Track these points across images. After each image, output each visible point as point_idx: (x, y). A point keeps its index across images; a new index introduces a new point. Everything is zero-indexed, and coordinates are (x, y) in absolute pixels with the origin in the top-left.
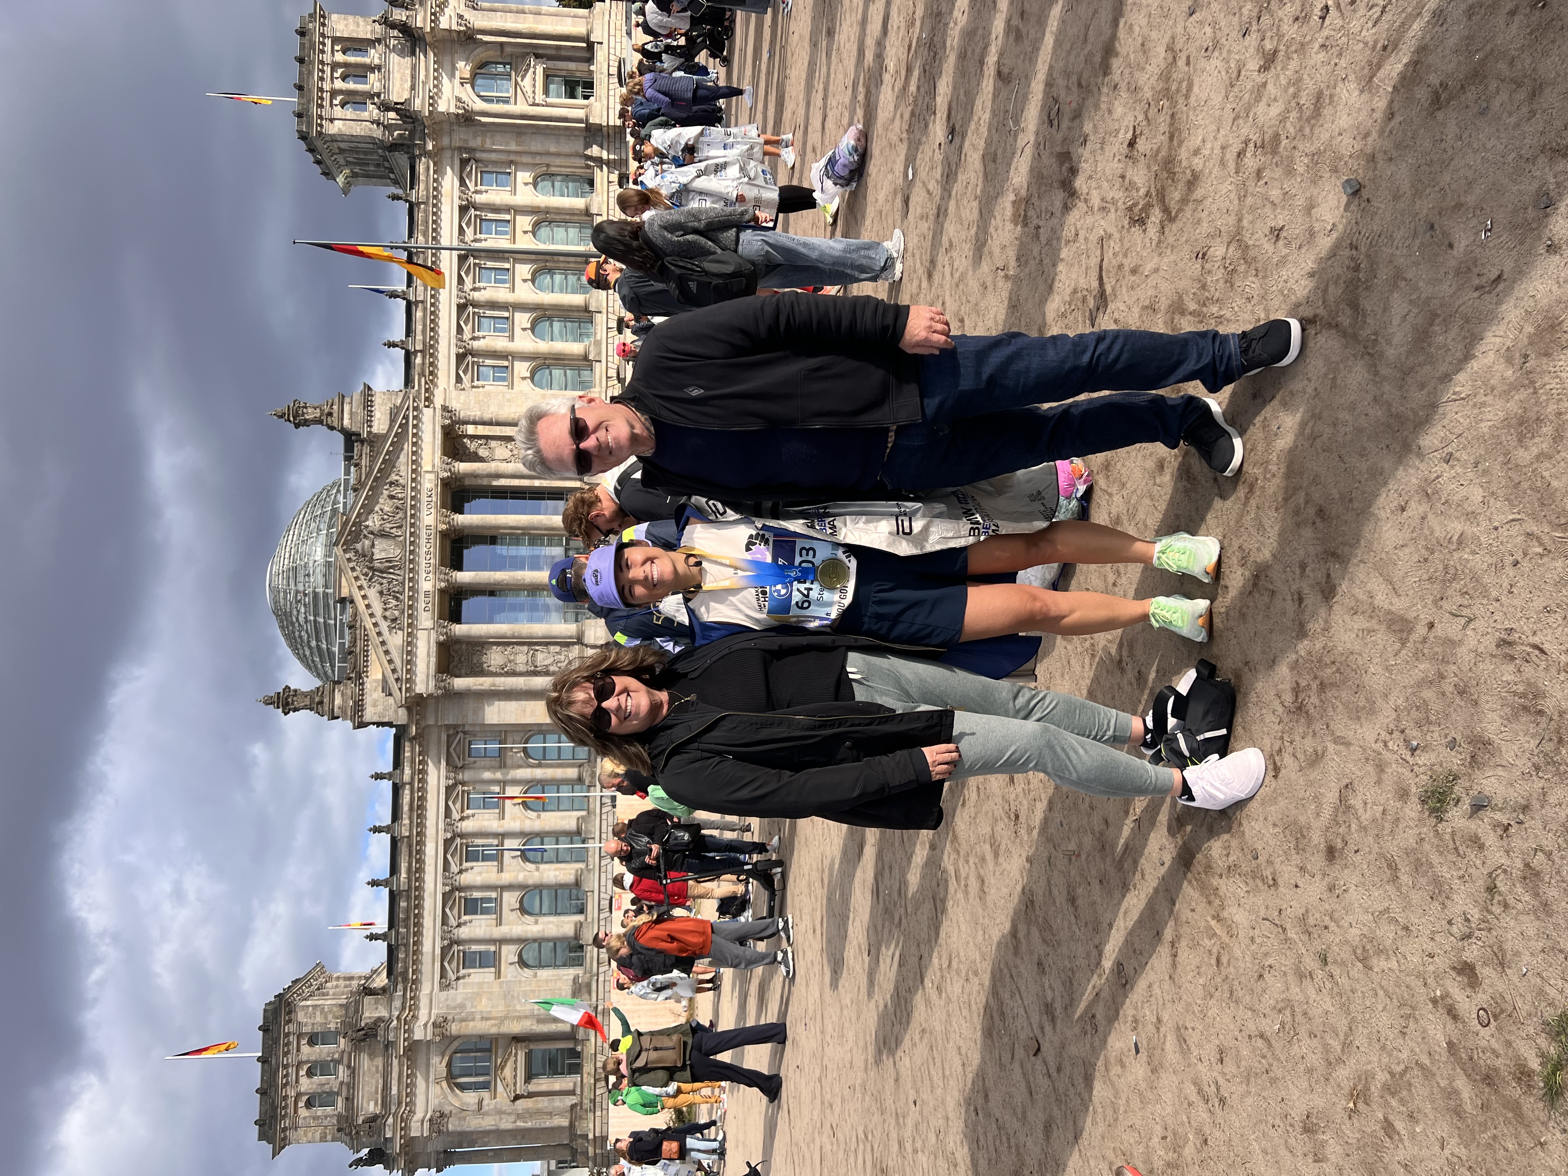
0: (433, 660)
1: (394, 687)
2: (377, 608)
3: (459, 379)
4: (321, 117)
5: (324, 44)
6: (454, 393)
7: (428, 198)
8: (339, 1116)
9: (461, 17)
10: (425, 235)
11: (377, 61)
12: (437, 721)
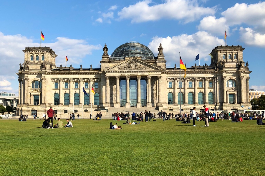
0: (112, 76)
1: (107, 69)
2: (122, 65)
3: (169, 78)
4: (221, 50)
5: (236, 50)
6: (165, 78)
7: (205, 71)
8: (29, 61)
9: (243, 77)
10: (198, 71)
11: (233, 61)
12: (102, 76)
